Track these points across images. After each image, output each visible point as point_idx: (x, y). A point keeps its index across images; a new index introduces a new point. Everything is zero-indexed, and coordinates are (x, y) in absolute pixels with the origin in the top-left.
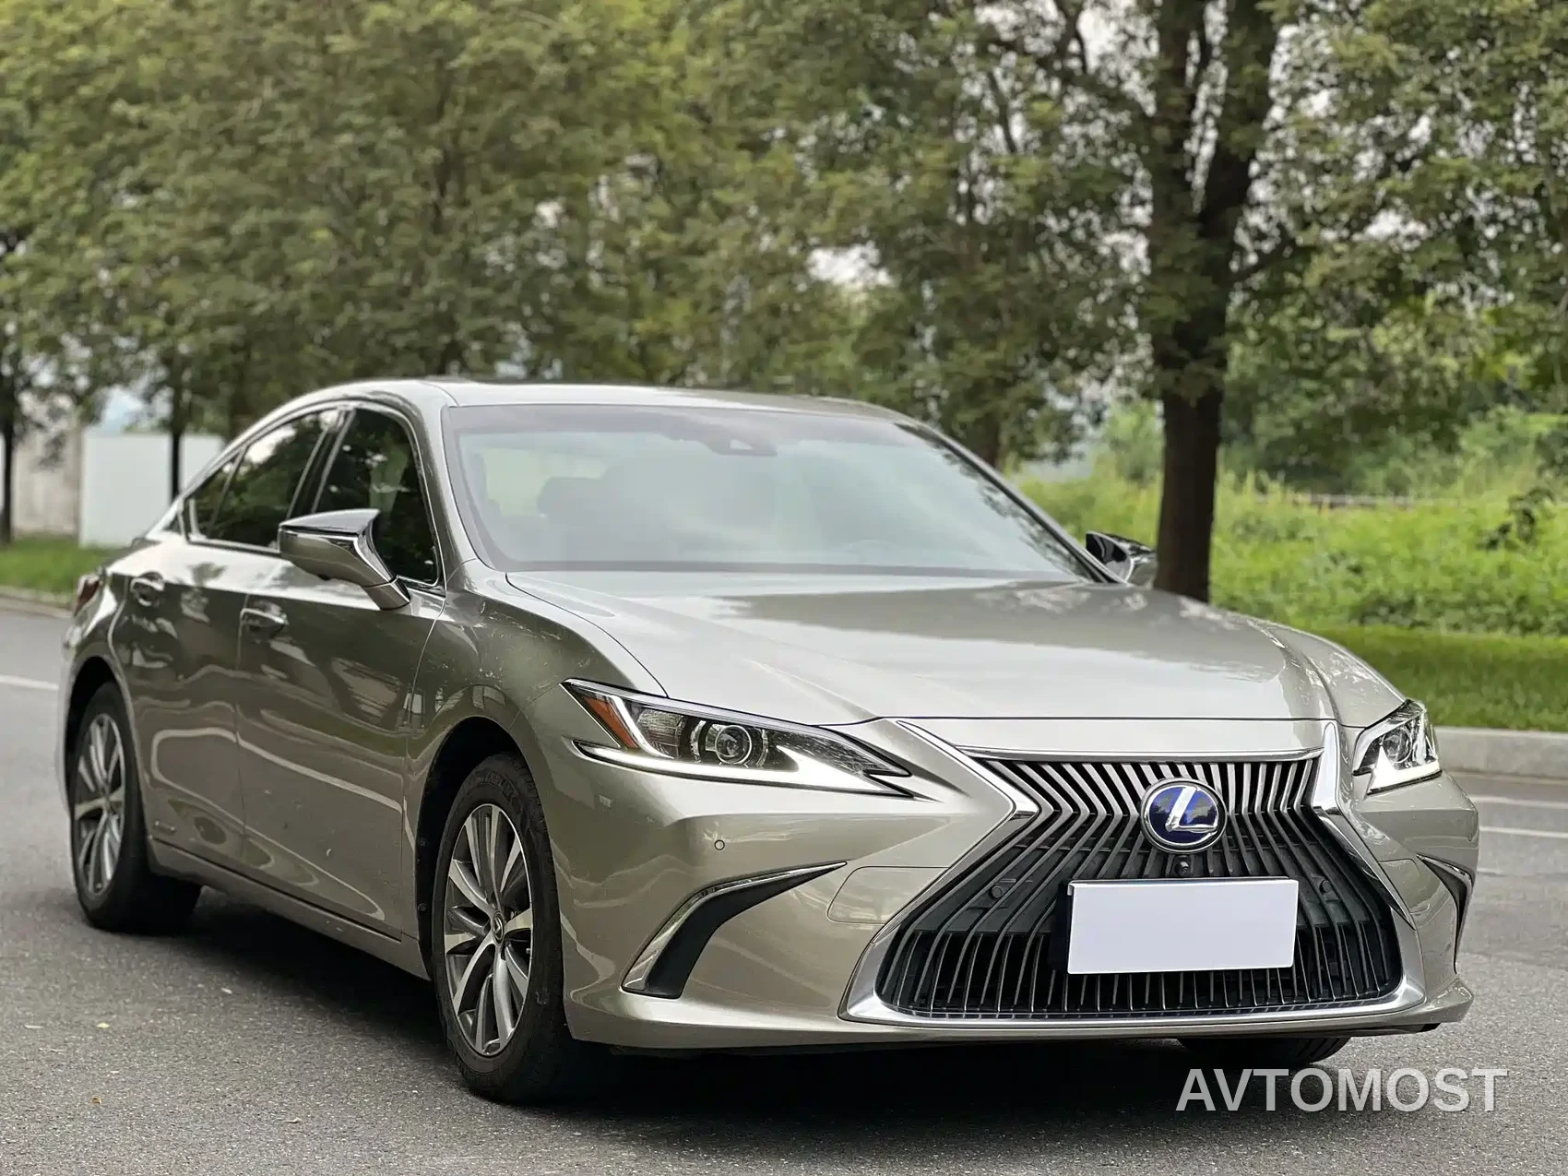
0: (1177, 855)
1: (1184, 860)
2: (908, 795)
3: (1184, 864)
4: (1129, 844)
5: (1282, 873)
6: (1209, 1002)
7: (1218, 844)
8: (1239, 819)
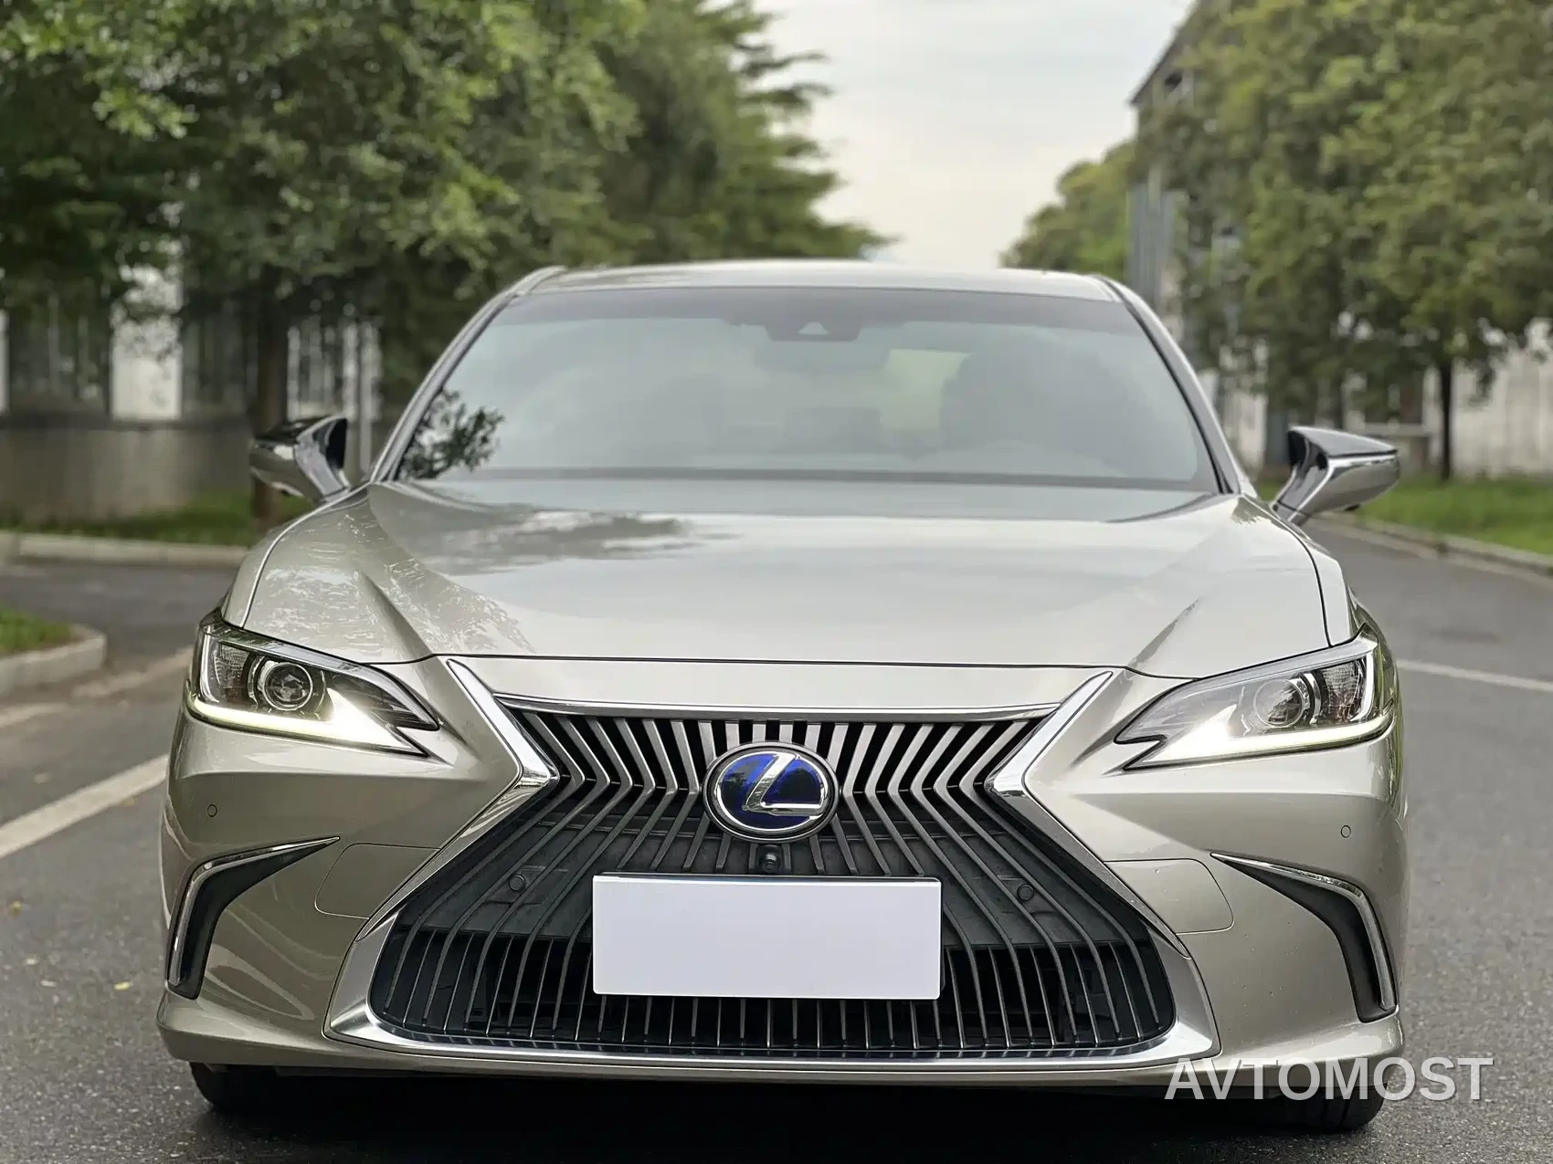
0: (761, 844)
1: (771, 851)
2: (425, 754)
3: (771, 857)
4: (690, 826)
5: (909, 873)
6: (842, 1042)
7: (828, 831)
8: (861, 799)
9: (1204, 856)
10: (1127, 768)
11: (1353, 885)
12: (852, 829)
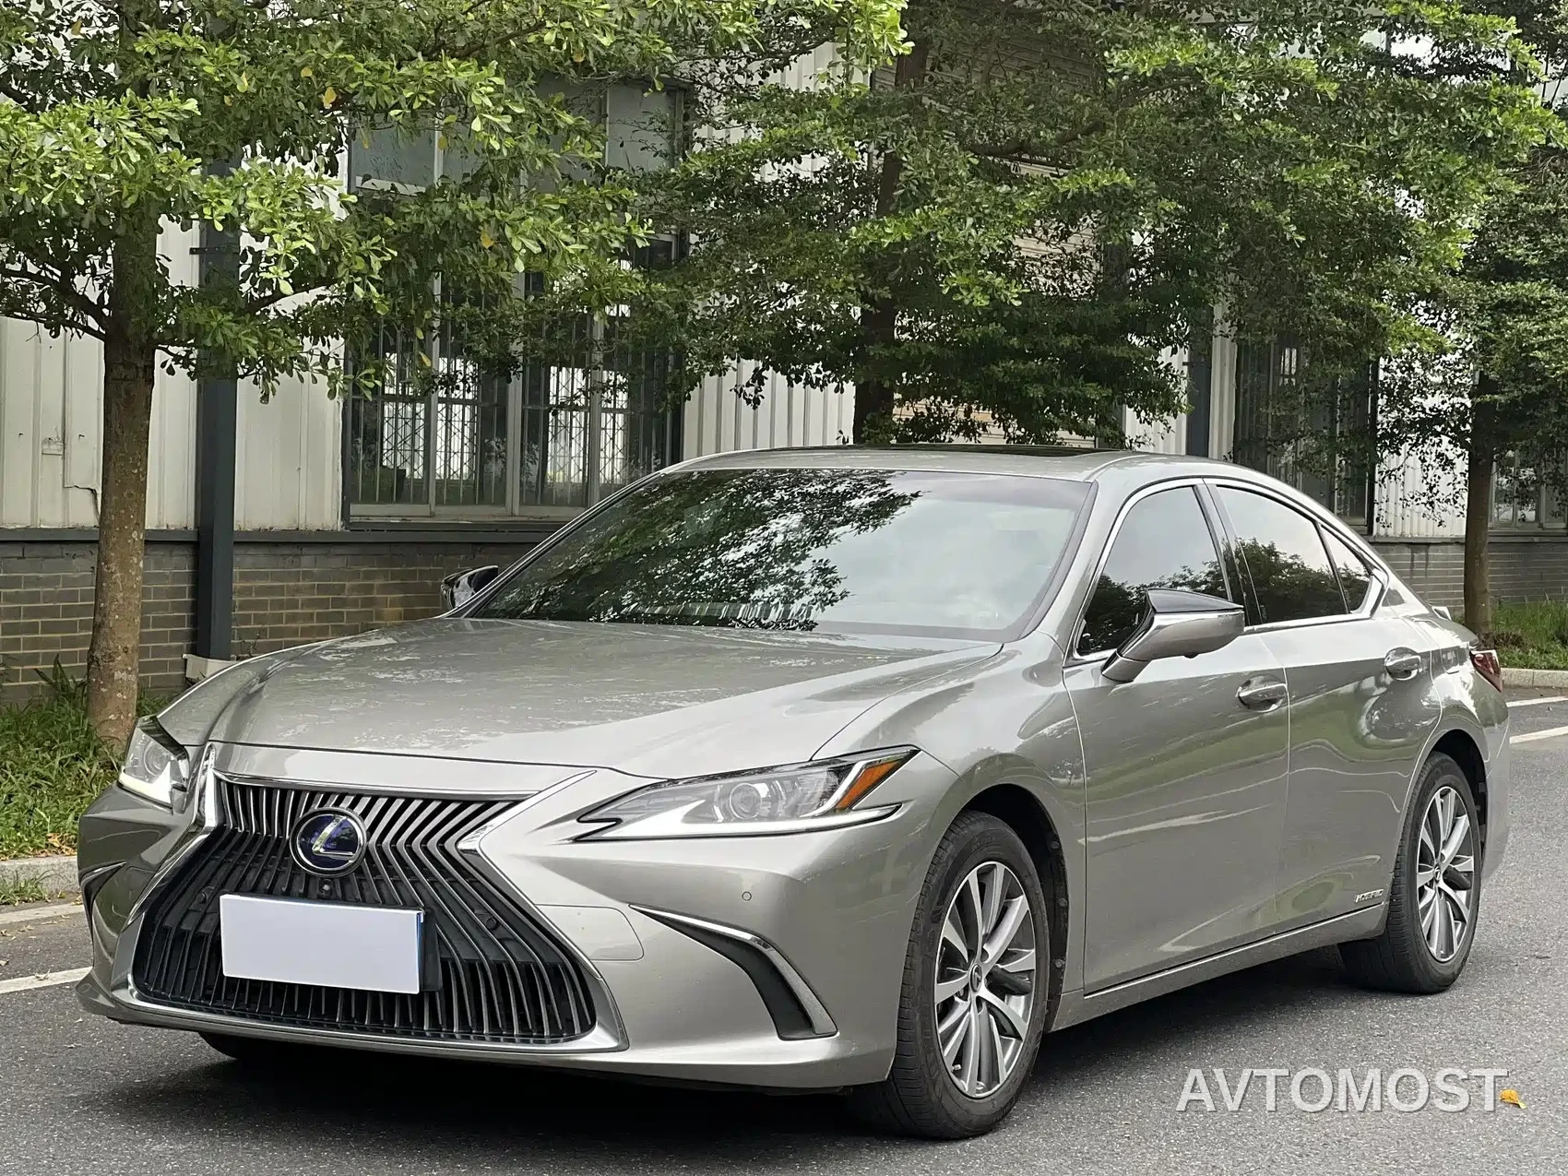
0: (322, 878)
1: (326, 883)
2: (172, 807)
3: (326, 887)
7: (360, 871)
8: (380, 850)
9: (624, 907)
10: (577, 840)
11: (767, 943)
12: (375, 871)
